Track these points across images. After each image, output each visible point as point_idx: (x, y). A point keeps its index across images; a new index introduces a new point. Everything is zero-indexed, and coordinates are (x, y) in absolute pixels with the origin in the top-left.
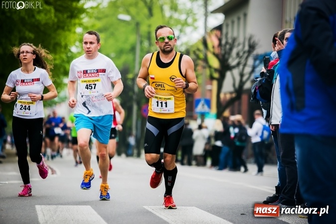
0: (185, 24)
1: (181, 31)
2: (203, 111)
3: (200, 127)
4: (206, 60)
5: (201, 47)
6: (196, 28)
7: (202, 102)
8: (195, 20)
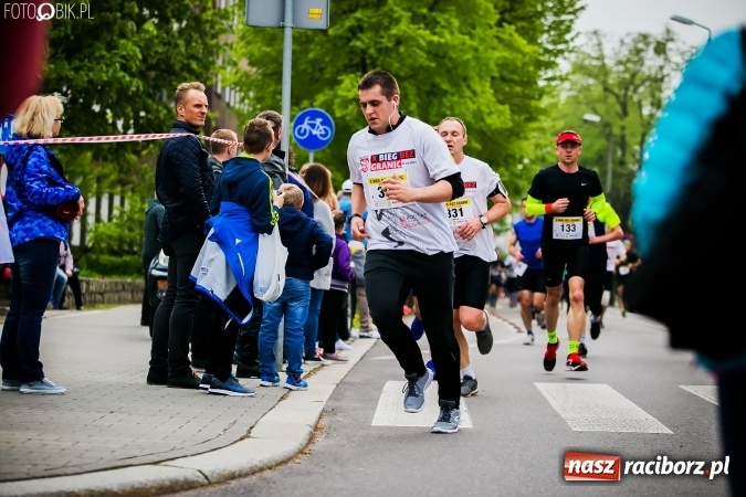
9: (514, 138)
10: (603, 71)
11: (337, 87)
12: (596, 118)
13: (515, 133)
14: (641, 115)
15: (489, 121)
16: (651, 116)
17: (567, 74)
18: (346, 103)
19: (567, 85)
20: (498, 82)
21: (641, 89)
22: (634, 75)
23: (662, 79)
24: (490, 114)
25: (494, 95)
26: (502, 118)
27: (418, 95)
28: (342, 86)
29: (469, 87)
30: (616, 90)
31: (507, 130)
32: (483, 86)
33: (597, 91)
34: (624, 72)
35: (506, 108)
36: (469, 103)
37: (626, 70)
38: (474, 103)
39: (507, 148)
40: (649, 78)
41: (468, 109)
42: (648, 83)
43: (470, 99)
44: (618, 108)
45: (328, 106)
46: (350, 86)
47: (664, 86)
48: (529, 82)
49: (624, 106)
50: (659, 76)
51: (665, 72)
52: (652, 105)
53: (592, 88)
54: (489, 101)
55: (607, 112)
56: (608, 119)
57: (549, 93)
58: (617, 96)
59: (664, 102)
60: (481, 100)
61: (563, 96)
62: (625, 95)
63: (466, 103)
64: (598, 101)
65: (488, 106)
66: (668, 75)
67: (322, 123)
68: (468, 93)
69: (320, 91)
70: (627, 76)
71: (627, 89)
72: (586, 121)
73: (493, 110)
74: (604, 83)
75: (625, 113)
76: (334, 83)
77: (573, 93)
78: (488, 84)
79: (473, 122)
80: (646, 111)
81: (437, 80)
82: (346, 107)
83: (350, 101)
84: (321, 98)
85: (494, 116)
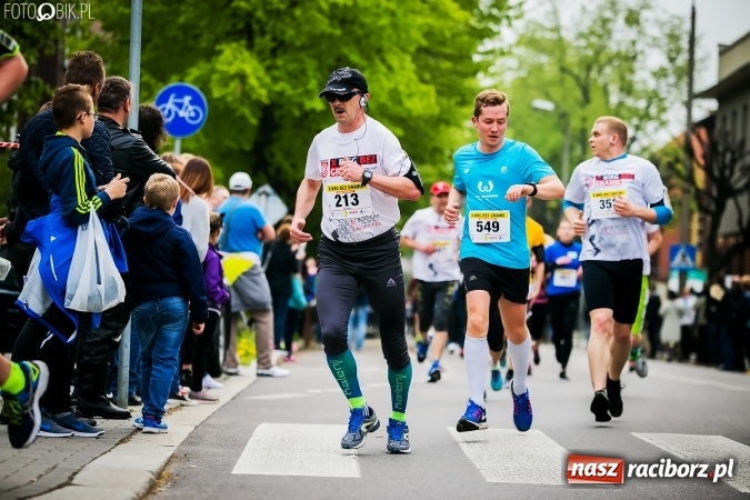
0: (646, 116)
1: (637, 128)
2: (683, 266)
3: (672, 295)
4: (690, 179)
5: (682, 155)
6: (663, 124)
7: (682, 250)
8: (663, 110)
9: (442, 127)
10: (560, 45)
11: (214, 59)
12: (548, 106)
13: (442, 120)
14: (607, 102)
15: (408, 104)
16: (621, 104)
17: (510, 47)
18: (226, 80)
19: (511, 62)
20: (423, 55)
21: (608, 70)
22: (598, 53)
23: (634, 58)
24: (410, 95)
25: (416, 72)
26: (425, 102)
27: (320, 69)
28: (222, 58)
29: (383, 61)
30: (576, 70)
31: (432, 116)
32: (401, 60)
33: (551, 71)
34: (586, 47)
35: (431, 90)
36: (384, 81)
37: (590, 45)
38: (389, 80)
39: (432, 139)
40: (618, 55)
41: (382, 88)
42: (616, 63)
43: (386, 75)
44: (578, 94)
45: (204, 84)
46: (231, 58)
47: (636, 65)
48: (462, 57)
49: (586, 91)
50: (632, 55)
51: (639, 47)
52: (622, 90)
53: (547, 69)
54: (410, 79)
55: (564, 98)
56: (564, 107)
57: (486, 71)
58: (577, 79)
59: (638, 87)
60: (398, 78)
61: (509, 78)
62: (588, 76)
63: (378, 80)
64: (552, 83)
65: (408, 86)
66: (642, 52)
67: (192, 103)
68: (382, 68)
69: (193, 63)
70: (590, 53)
71: (589, 69)
72: (536, 109)
73: (414, 90)
74: (561, 60)
75: (587, 99)
76: (211, 54)
77: (523, 74)
78: (408, 58)
79: (390, 104)
80: (614, 99)
81: (345, 50)
82: (226, 85)
83: (233, 77)
84: (194, 72)
85: (416, 99)
